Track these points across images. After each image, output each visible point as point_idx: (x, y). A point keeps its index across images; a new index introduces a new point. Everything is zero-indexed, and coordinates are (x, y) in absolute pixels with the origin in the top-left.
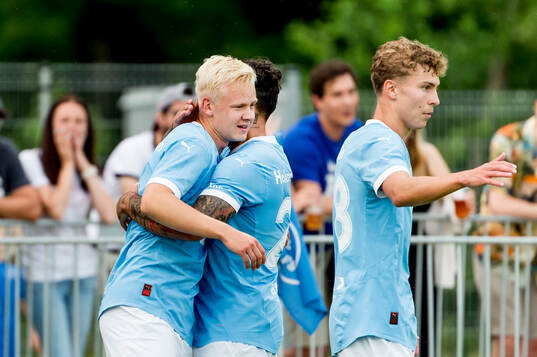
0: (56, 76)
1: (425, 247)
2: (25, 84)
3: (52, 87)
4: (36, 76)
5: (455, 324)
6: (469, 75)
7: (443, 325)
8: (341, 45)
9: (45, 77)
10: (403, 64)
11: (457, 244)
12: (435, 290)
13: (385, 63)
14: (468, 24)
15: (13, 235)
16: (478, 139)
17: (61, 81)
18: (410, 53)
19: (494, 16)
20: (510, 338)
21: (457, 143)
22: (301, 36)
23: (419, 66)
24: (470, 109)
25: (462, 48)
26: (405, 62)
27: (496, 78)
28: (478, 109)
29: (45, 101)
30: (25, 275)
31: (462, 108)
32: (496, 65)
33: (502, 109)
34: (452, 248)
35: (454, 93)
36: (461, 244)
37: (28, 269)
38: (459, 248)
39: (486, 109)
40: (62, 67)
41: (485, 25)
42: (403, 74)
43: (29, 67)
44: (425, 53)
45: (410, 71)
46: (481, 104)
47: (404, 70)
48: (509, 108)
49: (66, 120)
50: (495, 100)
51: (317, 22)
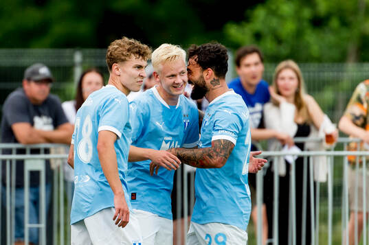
0: (84, 57)
1: (308, 158)
2: (66, 62)
3: (82, 63)
4: (72, 57)
7: (320, 205)
8: (258, 36)
9: (78, 57)
10: (123, 54)
11: (328, 156)
12: (315, 183)
13: (113, 54)
14: (334, 23)
15: (59, 153)
16: (341, 92)
17: (88, 60)
18: (127, 47)
19: (350, 18)
20: (360, 213)
21: (328, 95)
22: (233, 31)
23: (132, 55)
24: (336, 74)
25: (331, 38)
26: (124, 53)
27: (352, 56)
28: (341, 74)
29: (78, 72)
30: (67, 178)
31: (331, 74)
32: (352, 48)
33: (355, 74)
34: (325, 158)
35: (326, 65)
36: (330, 156)
37: (68, 173)
38: (329, 159)
39: (345, 74)
40: (88, 51)
41: (345, 23)
42: (123, 61)
43: (68, 51)
44: (137, 47)
45: (127, 58)
46: (342, 72)
47: (123, 57)
48: (360, 74)
49: (90, 83)
50: (351, 69)
51: (243, 23)
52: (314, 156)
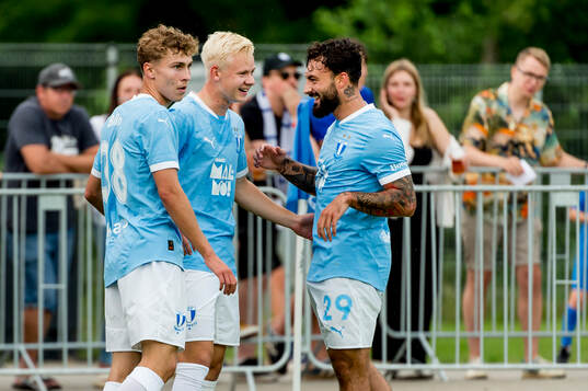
0: (121, 53)
1: (429, 194)
2: (95, 61)
3: (117, 64)
4: (104, 53)
5: (454, 259)
6: (466, 51)
8: (360, 26)
9: (112, 55)
10: (156, 50)
11: (455, 192)
13: (144, 49)
14: (465, 8)
23: (169, 50)
24: (466, 79)
25: (460, 29)
26: (158, 47)
27: (489, 54)
28: (473, 79)
29: (112, 74)
31: (460, 79)
32: (488, 43)
34: (451, 194)
35: (453, 66)
36: (459, 192)
41: (480, 9)
42: (157, 58)
43: (98, 46)
45: (162, 55)
46: (476, 75)
47: (157, 54)
49: (128, 90)
50: (488, 71)
52: (437, 192)
